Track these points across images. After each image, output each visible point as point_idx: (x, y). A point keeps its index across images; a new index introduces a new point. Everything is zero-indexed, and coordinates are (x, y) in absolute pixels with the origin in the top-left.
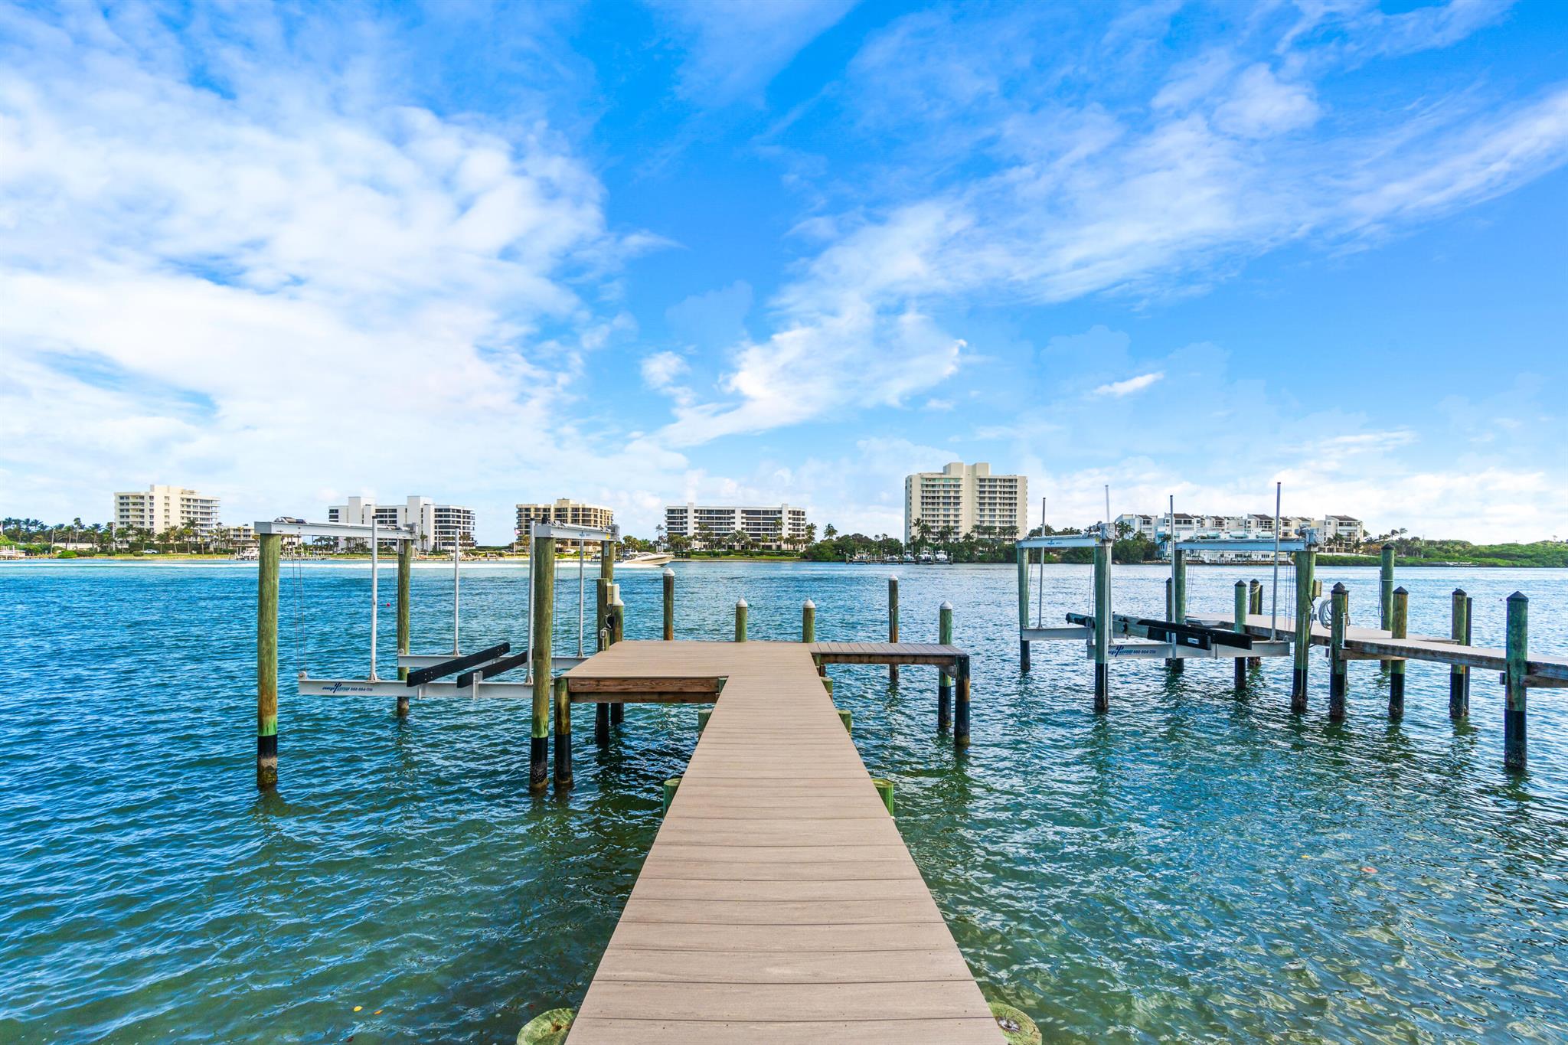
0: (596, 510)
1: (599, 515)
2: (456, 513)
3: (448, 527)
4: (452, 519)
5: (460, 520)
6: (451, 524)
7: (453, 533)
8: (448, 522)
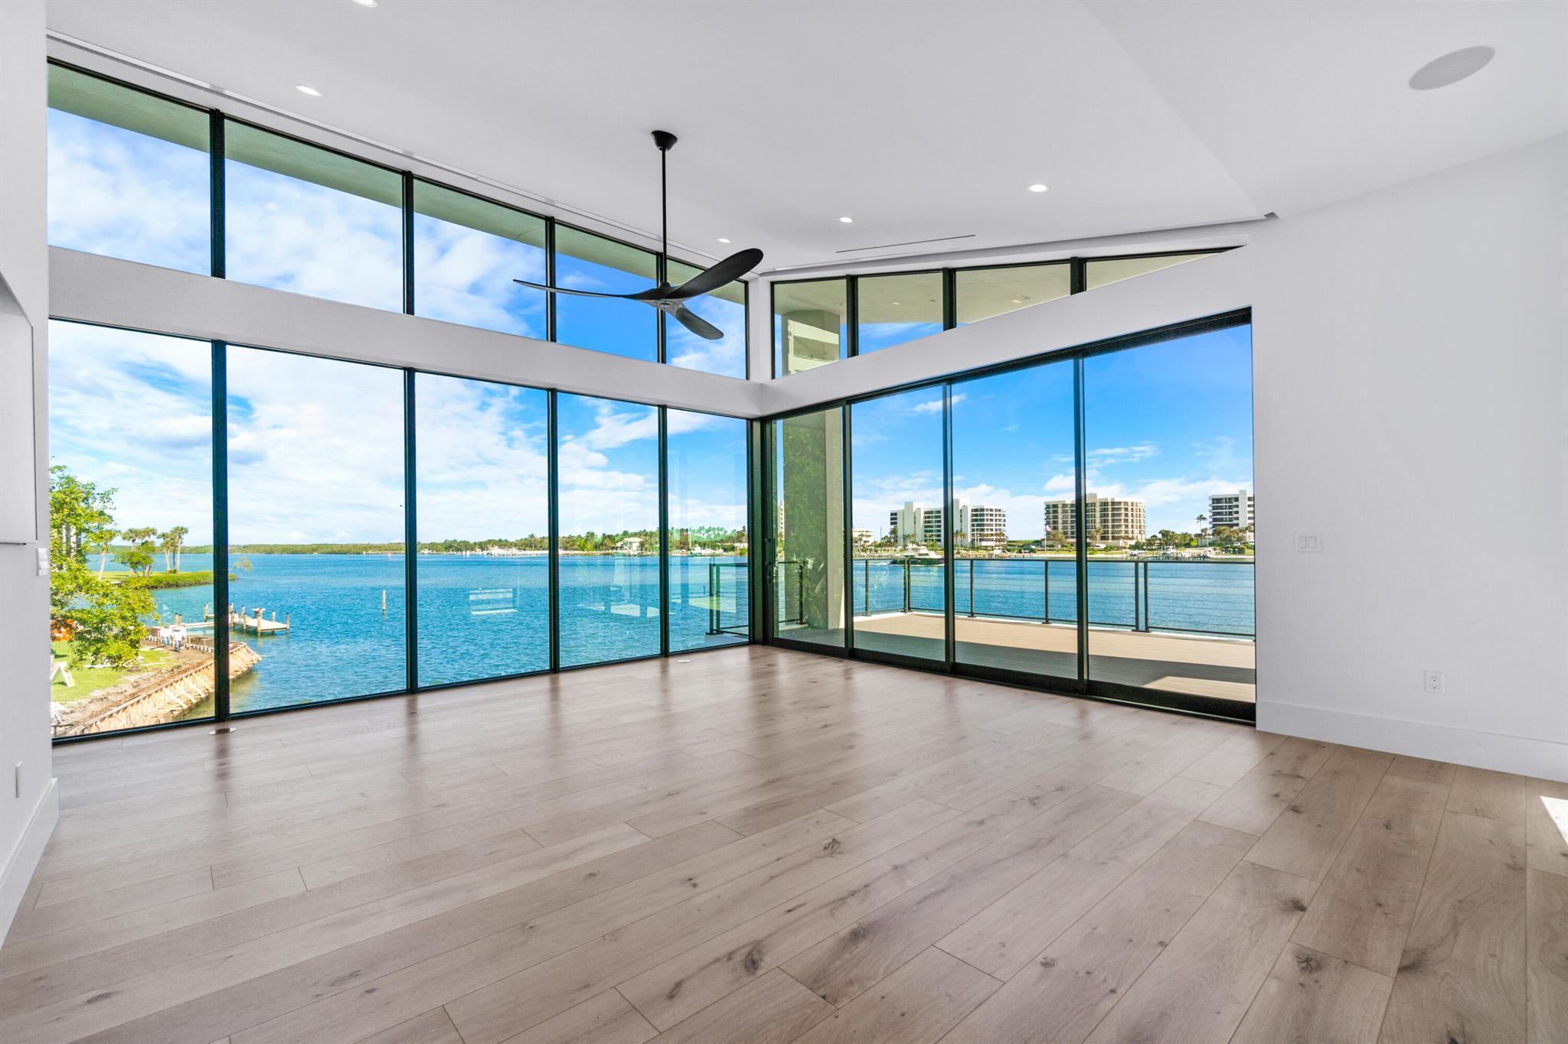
0: (1126, 503)
1: (1130, 508)
2: (989, 512)
3: (983, 525)
4: (985, 517)
5: (994, 518)
6: (985, 522)
7: (987, 530)
8: (983, 520)
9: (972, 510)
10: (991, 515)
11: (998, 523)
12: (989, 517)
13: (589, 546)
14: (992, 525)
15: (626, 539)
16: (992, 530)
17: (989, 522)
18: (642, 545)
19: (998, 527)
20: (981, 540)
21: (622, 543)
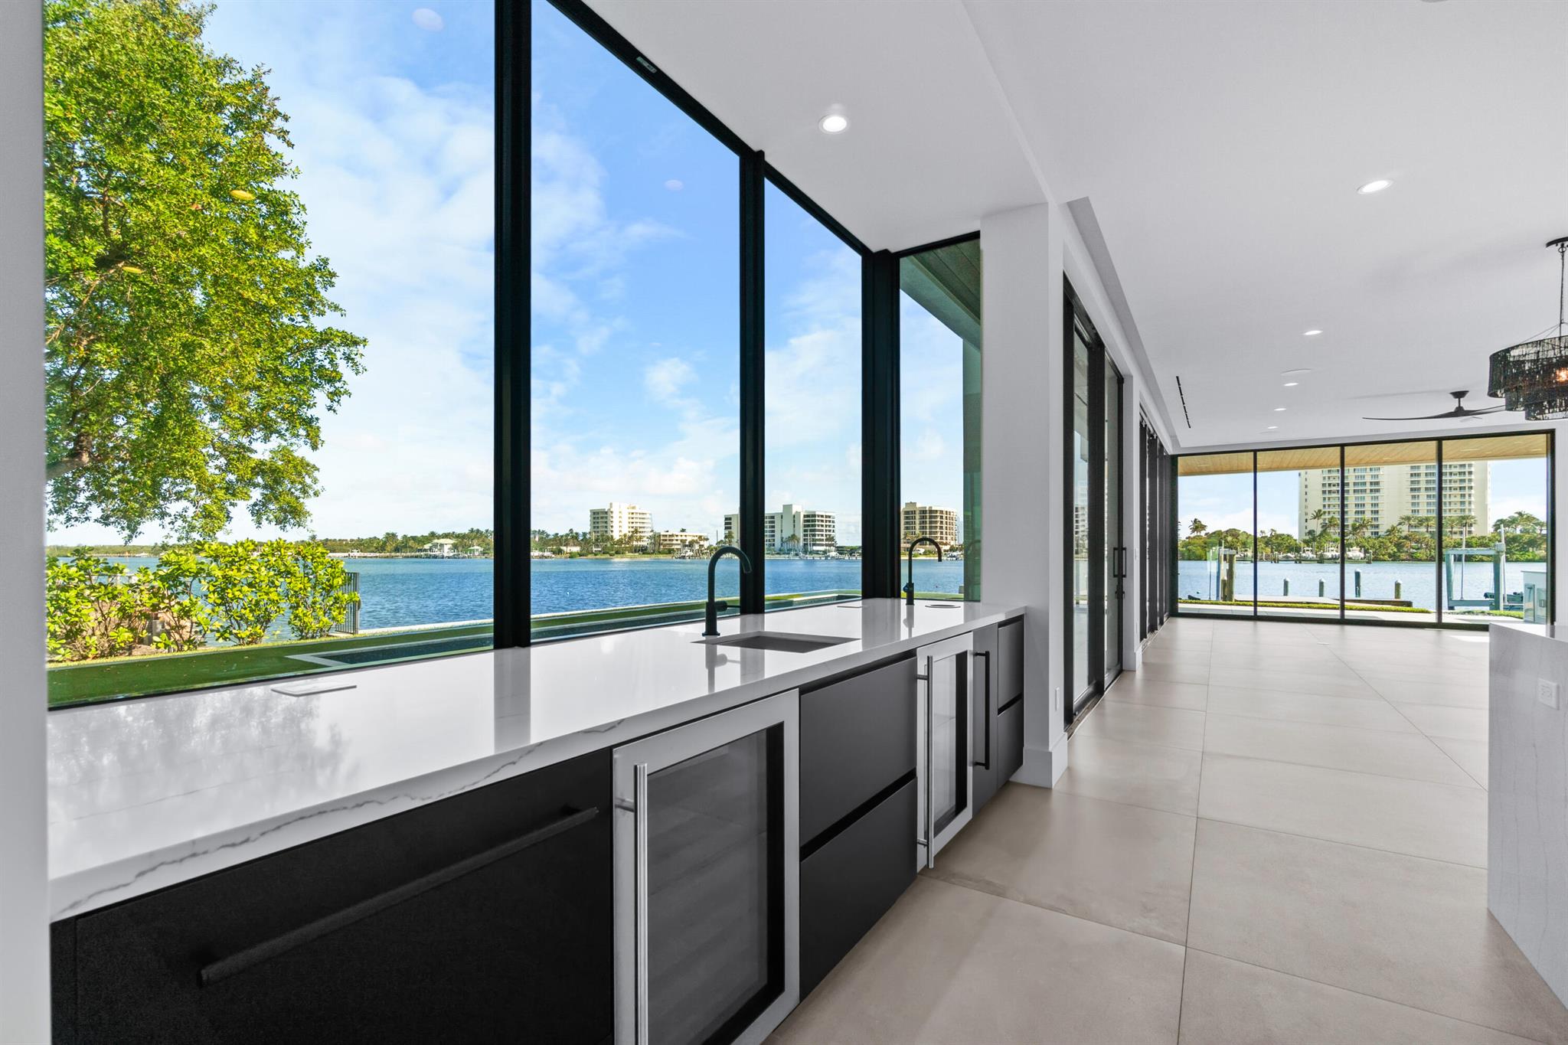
0: (942, 512)
2: (820, 518)
3: (814, 530)
4: (817, 523)
5: (824, 524)
6: (817, 528)
7: (818, 535)
8: (814, 526)
9: (805, 516)
10: (822, 521)
11: (828, 528)
12: (820, 523)
13: (389, 548)
14: (822, 531)
15: (436, 541)
16: (822, 535)
17: (820, 528)
18: (455, 547)
19: (828, 533)
20: (814, 545)
21: (430, 545)
